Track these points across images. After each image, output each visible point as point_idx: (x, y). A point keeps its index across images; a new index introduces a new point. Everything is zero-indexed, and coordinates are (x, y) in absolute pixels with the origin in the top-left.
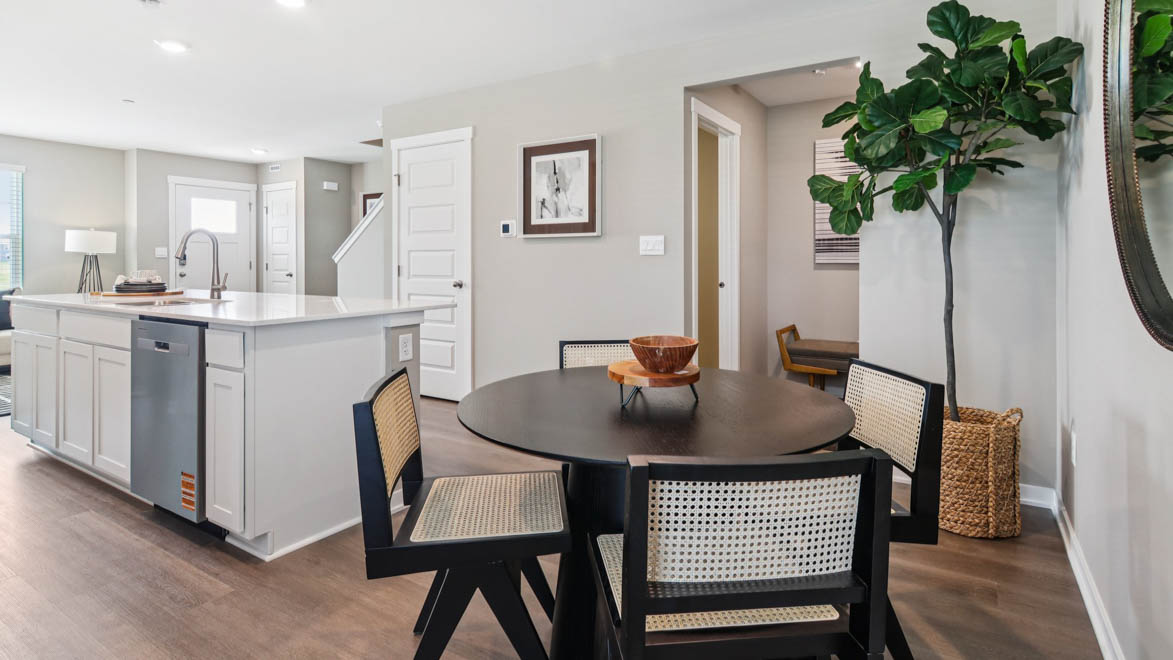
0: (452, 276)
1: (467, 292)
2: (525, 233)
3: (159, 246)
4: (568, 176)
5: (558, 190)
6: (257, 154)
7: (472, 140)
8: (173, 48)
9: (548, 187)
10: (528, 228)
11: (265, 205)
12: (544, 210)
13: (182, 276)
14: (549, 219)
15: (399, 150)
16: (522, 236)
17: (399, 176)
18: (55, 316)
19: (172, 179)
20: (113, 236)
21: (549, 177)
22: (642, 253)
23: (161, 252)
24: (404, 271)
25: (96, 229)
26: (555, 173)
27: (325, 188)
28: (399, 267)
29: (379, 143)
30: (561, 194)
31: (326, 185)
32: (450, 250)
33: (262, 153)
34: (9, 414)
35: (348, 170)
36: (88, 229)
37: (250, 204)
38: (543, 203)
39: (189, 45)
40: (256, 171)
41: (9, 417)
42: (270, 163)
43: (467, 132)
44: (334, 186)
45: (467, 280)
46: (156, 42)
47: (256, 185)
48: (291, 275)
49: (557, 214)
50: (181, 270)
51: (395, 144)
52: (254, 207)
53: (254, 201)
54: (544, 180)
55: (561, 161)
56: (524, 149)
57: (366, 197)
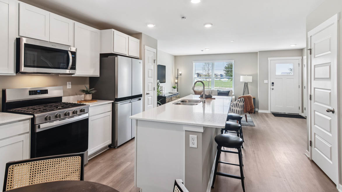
3: (265, 80)
6: (292, 46)
11: (304, 64)
13: (273, 89)
15: (311, 37)
17: (311, 49)
19: (269, 59)
20: (251, 77)
24: (312, 98)
25: (248, 75)
36: (245, 75)
37: (299, 64)
50: (272, 87)
51: (309, 34)
52: (301, 65)
53: (300, 63)
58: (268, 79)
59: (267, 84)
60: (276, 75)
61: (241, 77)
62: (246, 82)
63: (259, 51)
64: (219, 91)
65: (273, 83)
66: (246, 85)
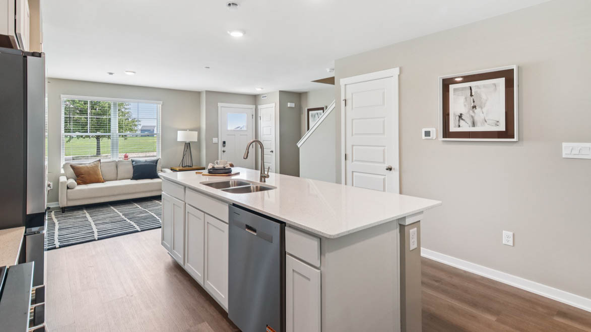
0: (384, 162)
1: (395, 174)
2: (443, 137)
3: (215, 137)
4: (484, 97)
5: (474, 107)
6: (257, 90)
7: (399, 76)
8: (237, 35)
9: (465, 105)
10: (447, 133)
11: (259, 116)
12: (461, 121)
14: (466, 127)
15: (346, 85)
16: (441, 139)
17: (345, 100)
18: (183, 190)
19: (220, 104)
20: (196, 133)
21: (466, 98)
22: (564, 156)
23: (215, 140)
24: (349, 157)
25: (190, 130)
26: (471, 95)
27: (289, 106)
28: (346, 155)
29: (331, 81)
30: (478, 110)
31: (289, 105)
32: (384, 146)
33: (260, 89)
34: (160, 227)
35: (299, 96)
36: (186, 130)
38: (460, 116)
39: (244, 32)
40: (255, 99)
41: (160, 229)
42: (262, 94)
43: (396, 71)
44: (293, 105)
45: (395, 165)
46: (228, 32)
47: (255, 106)
48: (272, 152)
49: (474, 124)
50: (223, 149)
51: (342, 82)
52: (254, 117)
53: (254, 114)
54: (461, 100)
55: (478, 87)
56: (443, 80)
57: (309, 110)
58: (218, 137)
59: (217, 144)
60: (228, 131)
61: (179, 133)
62: (188, 141)
63: (208, 92)
64: (136, 162)
65: (224, 143)
66: (188, 145)
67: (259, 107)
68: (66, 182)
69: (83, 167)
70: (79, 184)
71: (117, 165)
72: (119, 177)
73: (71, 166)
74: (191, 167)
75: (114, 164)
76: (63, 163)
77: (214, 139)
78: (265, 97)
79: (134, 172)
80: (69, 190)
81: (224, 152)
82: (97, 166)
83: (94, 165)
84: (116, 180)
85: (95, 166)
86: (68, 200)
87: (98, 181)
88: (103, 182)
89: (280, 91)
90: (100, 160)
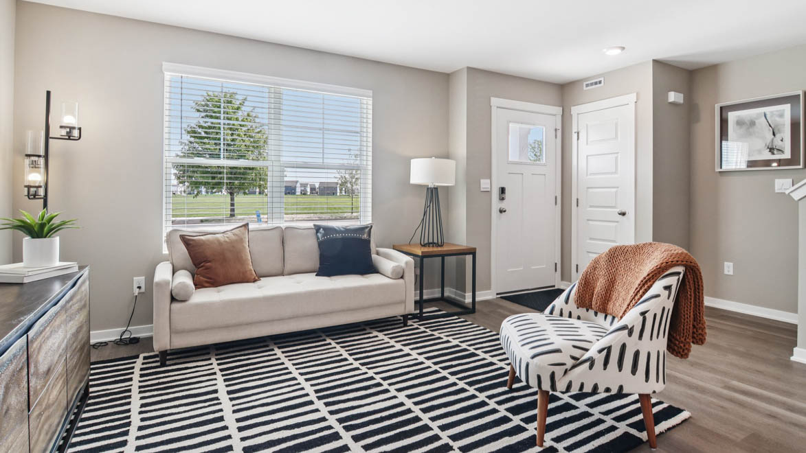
58: (490, 178)
59: (489, 192)
60: (509, 163)
61: (415, 163)
63: (472, 71)
64: (328, 230)
65: (503, 190)
66: (433, 194)
67: (575, 110)
68: (167, 283)
69: (208, 240)
70: (198, 285)
71: (283, 237)
72: (288, 267)
73: (183, 238)
74: (438, 245)
75: (276, 234)
76: (167, 228)
77: (482, 181)
78: (600, 82)
79: (322, 258)
80: (176, 306)
81: (501, 211)
82: (241, 240)
83: (234, 238)
84: (282, 274)
85: (236, 240)
86: (173, 331)
87: (244, 279)
88: (255, 281)
89: (655, 61)
90: (246, 225)
